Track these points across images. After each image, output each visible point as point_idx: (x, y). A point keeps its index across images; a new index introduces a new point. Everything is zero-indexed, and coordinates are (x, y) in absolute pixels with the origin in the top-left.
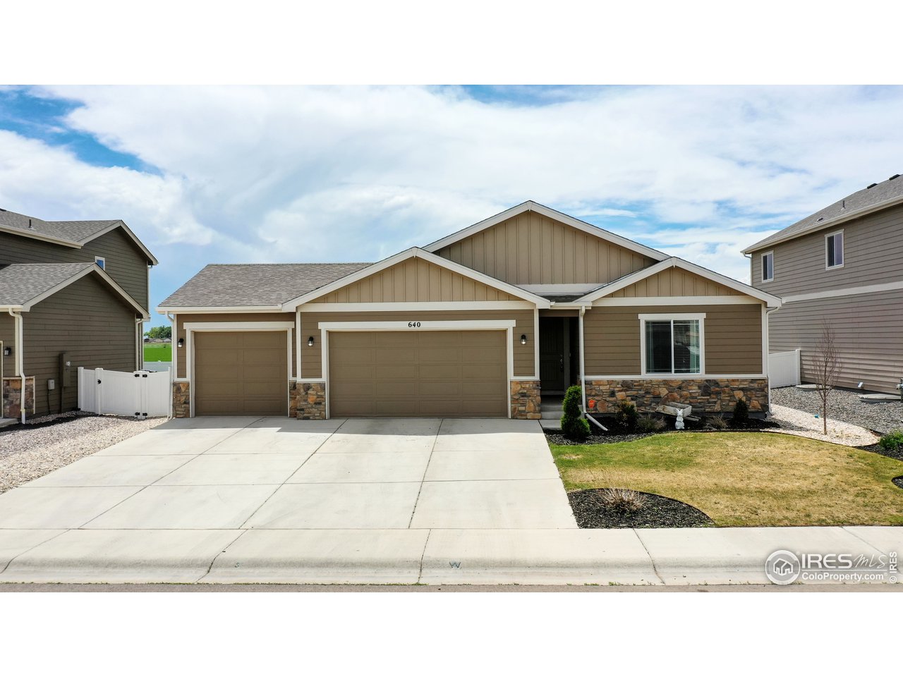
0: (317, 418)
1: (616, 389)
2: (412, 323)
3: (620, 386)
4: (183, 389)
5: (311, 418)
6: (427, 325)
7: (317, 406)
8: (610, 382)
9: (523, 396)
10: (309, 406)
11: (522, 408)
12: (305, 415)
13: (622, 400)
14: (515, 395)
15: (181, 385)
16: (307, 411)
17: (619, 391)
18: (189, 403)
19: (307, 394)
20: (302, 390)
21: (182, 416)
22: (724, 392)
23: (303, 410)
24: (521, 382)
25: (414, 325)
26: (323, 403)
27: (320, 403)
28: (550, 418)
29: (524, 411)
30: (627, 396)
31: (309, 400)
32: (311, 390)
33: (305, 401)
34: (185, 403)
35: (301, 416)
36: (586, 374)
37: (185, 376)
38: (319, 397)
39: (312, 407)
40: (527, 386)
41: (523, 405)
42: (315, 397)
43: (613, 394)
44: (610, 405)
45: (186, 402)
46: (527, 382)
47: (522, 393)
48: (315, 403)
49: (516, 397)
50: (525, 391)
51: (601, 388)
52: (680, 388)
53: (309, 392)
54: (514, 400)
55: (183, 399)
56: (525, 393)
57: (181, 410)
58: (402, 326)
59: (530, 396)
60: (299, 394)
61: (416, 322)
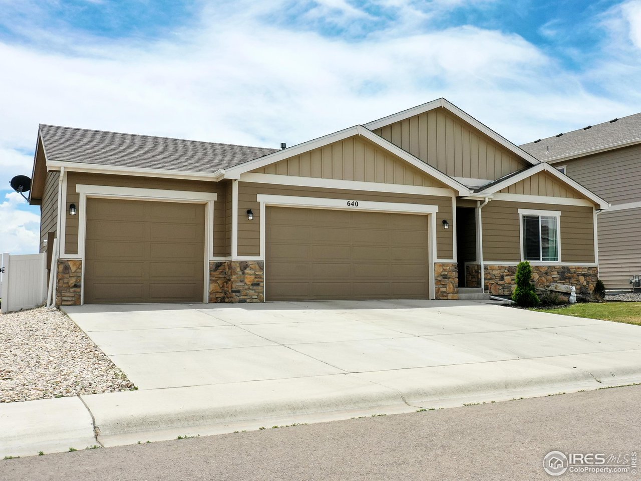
0: (254, 300)
1: (505, 274)
2: (351, 202)
3: (506, 271)
4: (73, 269)
5: (248, 300)
6: (365, 206)
7: (255, 288)
8: (501, 267)
9: (444, 278)
10: (247, 287)
11: (444, 289)
12: (241, 297)
13: (509, 283)
14: (438, 277)
15: (70, 264)
16: (243, 292)
17: (507, 275)
18: (80, 286)
19: (243, 273)
20: (238, 270)
21: (70, 303)
22: (573, 277)
23: (239, 291)
24: (443, 265)
25: (353, 205)
26: (261, 284)
27: (258, 284)
28: (464, 298)
29: (445, 292)
30: (512, 280)
31: (247, 281)
32: (248, 269)
33: (242, 281)
34: (75, 286)
35: (238, 299)
36: (484, 260)
37: (76, 252)
38: (257, 277)
39: (249, 289)
40: (448, 268)
41: (445, 286)
42: (253, 277)
43: (502, 278)
44: (501, 288)
45: (77, 286)
46: (448, 264)
47: (444, 275)
48: (252, 285)
49: (440, 278)
50: (446, 273)
51: (494, 272)
52: (546, 273)
53: (246, 271)
54: (438, 282)
55: (72, 281)
56: (446, 275)
57: (68, 295)
58: (340, 204)
59: (450, 278)
60: (235, 273)
61: (355, 201)
